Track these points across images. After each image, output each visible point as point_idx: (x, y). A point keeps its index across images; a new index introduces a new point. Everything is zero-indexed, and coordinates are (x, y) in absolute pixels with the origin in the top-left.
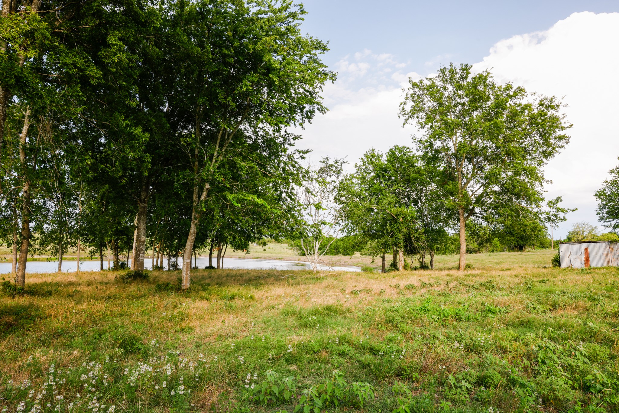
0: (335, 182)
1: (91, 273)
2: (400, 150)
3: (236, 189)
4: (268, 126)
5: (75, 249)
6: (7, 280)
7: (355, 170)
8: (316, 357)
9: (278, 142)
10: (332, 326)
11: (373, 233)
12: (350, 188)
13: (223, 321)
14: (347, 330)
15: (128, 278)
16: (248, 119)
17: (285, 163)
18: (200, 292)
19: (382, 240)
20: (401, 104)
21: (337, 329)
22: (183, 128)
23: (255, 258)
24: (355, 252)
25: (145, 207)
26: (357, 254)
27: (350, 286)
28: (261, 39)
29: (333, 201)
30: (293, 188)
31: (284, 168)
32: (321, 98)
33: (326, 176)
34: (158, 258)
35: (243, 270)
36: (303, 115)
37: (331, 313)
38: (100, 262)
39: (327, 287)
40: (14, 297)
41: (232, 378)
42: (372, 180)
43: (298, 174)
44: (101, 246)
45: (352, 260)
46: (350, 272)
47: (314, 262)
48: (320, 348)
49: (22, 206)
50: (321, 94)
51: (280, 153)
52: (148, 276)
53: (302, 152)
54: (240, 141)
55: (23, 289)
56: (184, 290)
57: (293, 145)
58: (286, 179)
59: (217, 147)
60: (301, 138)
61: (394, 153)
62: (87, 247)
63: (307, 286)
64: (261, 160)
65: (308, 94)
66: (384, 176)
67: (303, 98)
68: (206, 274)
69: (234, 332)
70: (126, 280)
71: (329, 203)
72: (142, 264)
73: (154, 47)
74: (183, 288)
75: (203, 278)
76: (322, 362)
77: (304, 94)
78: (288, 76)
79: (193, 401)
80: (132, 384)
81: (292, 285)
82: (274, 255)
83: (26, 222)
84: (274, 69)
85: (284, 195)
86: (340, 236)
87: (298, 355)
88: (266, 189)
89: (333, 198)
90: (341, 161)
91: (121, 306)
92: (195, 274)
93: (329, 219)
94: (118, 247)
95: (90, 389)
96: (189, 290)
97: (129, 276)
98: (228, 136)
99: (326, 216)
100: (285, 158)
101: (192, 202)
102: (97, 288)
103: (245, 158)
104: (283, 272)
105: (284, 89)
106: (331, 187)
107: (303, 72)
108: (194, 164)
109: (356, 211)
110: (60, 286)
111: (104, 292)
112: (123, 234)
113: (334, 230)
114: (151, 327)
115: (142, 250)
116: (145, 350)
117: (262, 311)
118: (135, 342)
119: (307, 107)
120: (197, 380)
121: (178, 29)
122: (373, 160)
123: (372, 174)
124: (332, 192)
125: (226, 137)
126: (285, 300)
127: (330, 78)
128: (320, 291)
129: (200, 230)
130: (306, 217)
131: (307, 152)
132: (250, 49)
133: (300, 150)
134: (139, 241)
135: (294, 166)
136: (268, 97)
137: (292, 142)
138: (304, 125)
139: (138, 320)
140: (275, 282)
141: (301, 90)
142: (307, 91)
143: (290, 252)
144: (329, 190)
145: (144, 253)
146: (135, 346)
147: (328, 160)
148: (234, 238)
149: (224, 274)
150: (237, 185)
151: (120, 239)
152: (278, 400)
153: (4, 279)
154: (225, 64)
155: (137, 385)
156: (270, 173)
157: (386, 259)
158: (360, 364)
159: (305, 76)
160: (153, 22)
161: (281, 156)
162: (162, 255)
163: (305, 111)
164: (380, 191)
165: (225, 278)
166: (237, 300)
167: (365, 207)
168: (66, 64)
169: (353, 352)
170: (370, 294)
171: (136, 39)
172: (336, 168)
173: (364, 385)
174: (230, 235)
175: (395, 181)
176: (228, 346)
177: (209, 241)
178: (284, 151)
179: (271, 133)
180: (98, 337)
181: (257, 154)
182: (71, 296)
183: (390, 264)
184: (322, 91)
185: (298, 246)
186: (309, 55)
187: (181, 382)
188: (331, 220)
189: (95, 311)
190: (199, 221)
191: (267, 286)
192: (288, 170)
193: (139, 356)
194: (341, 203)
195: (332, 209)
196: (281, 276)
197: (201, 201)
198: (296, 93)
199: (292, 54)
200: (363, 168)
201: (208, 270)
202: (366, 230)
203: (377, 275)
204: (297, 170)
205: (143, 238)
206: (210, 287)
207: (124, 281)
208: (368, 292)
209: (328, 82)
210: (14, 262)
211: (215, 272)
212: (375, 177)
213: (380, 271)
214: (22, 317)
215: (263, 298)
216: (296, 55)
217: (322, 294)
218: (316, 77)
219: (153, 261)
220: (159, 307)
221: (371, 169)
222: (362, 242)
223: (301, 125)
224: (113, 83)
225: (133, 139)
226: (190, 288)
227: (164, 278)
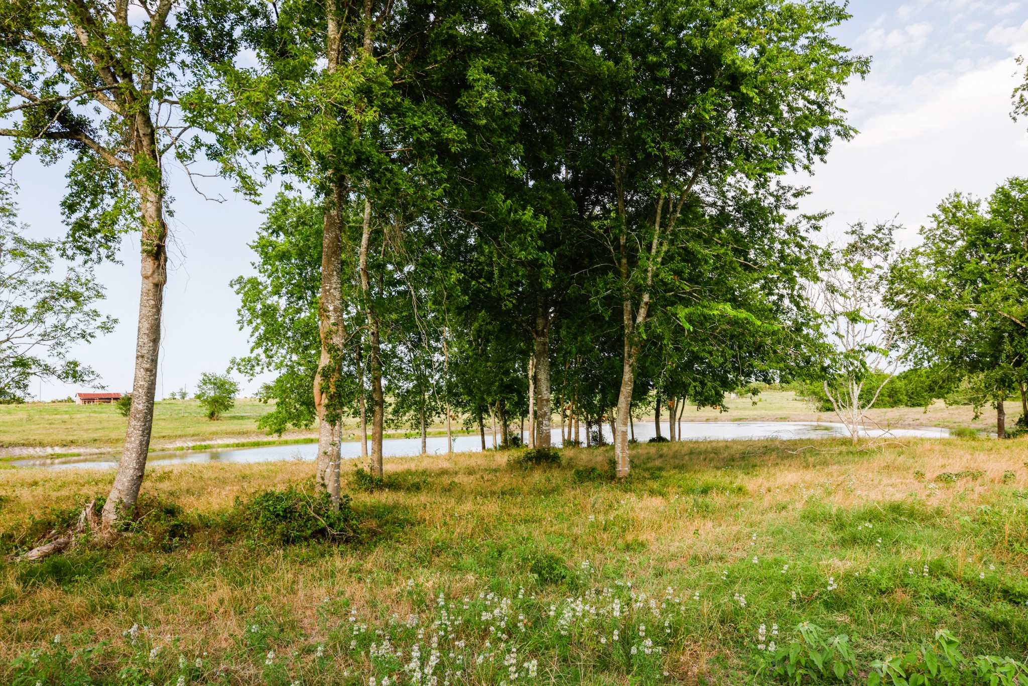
0: (881, 268)
1: (470, 455)
2: (1021, 185)
3: (696, 297)
4: (745, 179)
5: (443, 416)
6: (360, 466)
7: (921, 240)
8: (886, 600)
9: (766, 205)
10: (910, 542)
11: (972, 360)
12: (914, 275)
13: (696, 532)
14: (941, 552)
15: (527, 462)
16: (704, 171)
17: (783, 243)
18: (648, 482)
19: (997, 373)
20: (1016, 90)
21: (920, 549)
22: (595, 204)
23: (736, 420)
24: (934, 399)
25: (544, 344)
26: (939, 403)
27: (934, 465)
28: (715, 26)
29: (880, 304)
30: (802, 287)
31: (781, 252)
32: (844, 111)
33: (862, 258)
34: (570, 427)
35: (718, 442)
36: (808, 150)
37: (903, 518)
38: (480, 437)
39: (884, 468)
40: (372, 492)
41: (729, 632)
42: (961, 254)
43: (809, 259)
44: (480, 411)
45: (928, 415)
46: (930, 439)
47: (852, 423)
48: (891, 584)
49: (370, 356)
50: (840, 103)
51: (772, 226)
52: (558, 457)
53: (815, 218)
54: (696, 213)
55: (381, 481)
56: (620, 479)
57: (794, 208)
58: (786, 272)
59: (657, 228)
60: (809, 193)
61: (1007, 196)
62: (460, 415)
63: (844, 468)
64: (737, 241)
65: (815, 107)
66: (986, 245)
67: (806, 117)
68: (653, 450)
69: (719, 551)
70: (524, 465)
71: (873, 308)
72: (548, 437)
73: (539, 74)
74: (619, 475)
75: (649, 458)
76: (899, 612)
77: (808, 109)
78: (773, 81)
79: (666, 667)
80: (562, 632)
81: (814, 466)
82: (770, 413)
83: (376, 380)
84: (744, 75)
85: (786, 302)
86: (902, 369)
87: (848, 595)
88: (747, 293)
89: (880, 297)
90: (888, 226)
91: (522, 505)
92: (634, 452)
93: (877, 338)
94: (507, 412)
95: (499, 635)
96: (629, 479)
97: (529, 458)
98: (675, 206)
99: (868, 333)
100: (783, 233)
101: (623, 328)
102: (483, 478)
103: (708, 242)
104: (793, 444)
105: (769, 107)
106: (874, 278)
107: (801, 69)
108: (620, 263)
109: (930, 318)
110: (430, 476)
111: (495, 484)
112: (512, 391)
113: (889, 359)
114: (575, 541)
115: (545, 414)
116: (572, 578)
117: (763, 514)
118: (554, 565)
119: (816, 133)
120: (668, 631)
121: (573, 37)
122: (959, 214)
123: (960, 243)
124: (876, 288)
125: (671, 209)
126: (806, 495)
127: (857, 70)
128: (870, 475)
129: (639, 374)
130: (831, 340)
131: (822, 216)
132: (696, 48)
133: (808, 215)
134: (539, 401)
135: (800, 246)
136: (738, 126)
137: (793, 201)
138: (812, 168)
139: (553, 529)
140: (779, 461)
141: (801, 103)
142: (812, 102)
143: (799, 404)
144: (870, 284)
145: (549, 419)
146: (556, 572)
147: (861, 228)
148: (703, 384)
149: (685, 450)
150: (700, 292)
151: (508, 399)
152: (821, 676)
153: (356, 466)
154: (656, 80)
155: (570, 634)
156: (755, 264)
157: (1005, 411)
158: (983, 619)
159: (807, 75)
160: (533, 34)
161: (773, 230)
162: (577, 422)
163: (811, 140)
164: (981, 275)
165: (687, 458)
166: (715, 495)
167: (949, 310)
168: (415, 128)
169: (964, 595)
170: (980, 480)
171: (510, 68)
172: (881, 240)
173: (1004, 662)
174: (695, 380)
175: (1014, 251)
176: (711, 576)
177: (653, 392)
178: (780, 220)
179: (750, 190)
180: (496, 554)
181: (728, 232)
182: (447, 490)
183: (1017, 420)
184: (843, 97)
185: (814, 393)
186: (810, 34)
187: (642, 634)
188: (880, 341)
189: (485, 515)
190: (638, 360)
191: (766, 470)
192: (789, 255)
193: (564, 587)
194: (899, 305)
195: (879, 319)
196: (790, 450)
197: (638, 326)
198: (792, 110)
199: (775, 39)
200: (938, 233)
201: (656, 444)
202: (957, 355)
203: (990, 444)
204: (807, 253)
205: (546, 394)
206: (664, 473)
207: (521, 466)
208: (975, 478)
209: (853, 79)
210: (363, 440)
211: (668, 446)
212: (966, 248)
213: (994, 436)
214: (387, 522)
215: (763, 490)
216: (785, 39)
217: (876, 482)
218: (828, 72)
219: (563, 432)
220: (583, 508)
221: (957, 233)
222: (949, 379)
223: (806, 167)
224: (482, 146)
225: (521, 232)
226: (630, 475)
227: (584, 458)
